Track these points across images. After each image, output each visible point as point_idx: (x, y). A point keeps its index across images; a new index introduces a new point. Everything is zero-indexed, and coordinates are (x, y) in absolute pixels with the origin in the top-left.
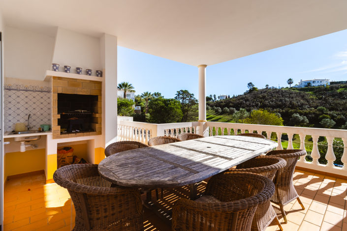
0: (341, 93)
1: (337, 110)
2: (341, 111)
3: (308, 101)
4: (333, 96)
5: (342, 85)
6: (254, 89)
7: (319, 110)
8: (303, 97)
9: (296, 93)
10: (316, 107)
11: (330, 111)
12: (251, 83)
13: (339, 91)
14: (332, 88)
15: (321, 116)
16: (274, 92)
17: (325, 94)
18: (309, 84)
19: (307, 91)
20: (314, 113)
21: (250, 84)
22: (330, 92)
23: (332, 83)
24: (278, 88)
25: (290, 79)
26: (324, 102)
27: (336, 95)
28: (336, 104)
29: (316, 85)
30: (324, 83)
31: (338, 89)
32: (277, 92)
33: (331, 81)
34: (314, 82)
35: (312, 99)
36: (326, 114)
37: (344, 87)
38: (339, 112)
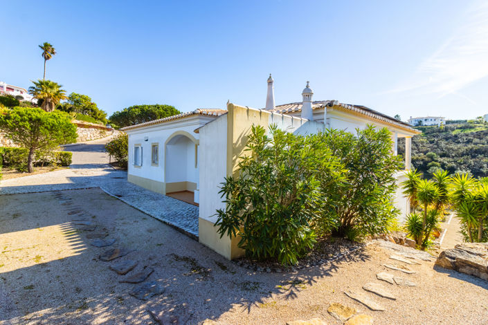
0: (456, 136)
1: (448, 156)
2: (453, 157)
3: (417, 145)
4: (447, 139)
5: (459, 126)
7: (429, 156)
10: (425, 153)
11: (441, 157)
13: (454, 133)
14: (446, 130)
15: (430, 164)
17: (437, 136)
18: (420, 122)
20: (423, 160)
22: (444, 133)
23: (448, 122)
26: (436, 146)
27: (450, 138)
28: (448, 149)
29: (429, 123)
30: (438, 122)
31: (453, 130)
33: (446, 119)
34: (426, 120)
35: (422, 143)
36: (436, 161)
37: (461, 128)
38: (451, 159)
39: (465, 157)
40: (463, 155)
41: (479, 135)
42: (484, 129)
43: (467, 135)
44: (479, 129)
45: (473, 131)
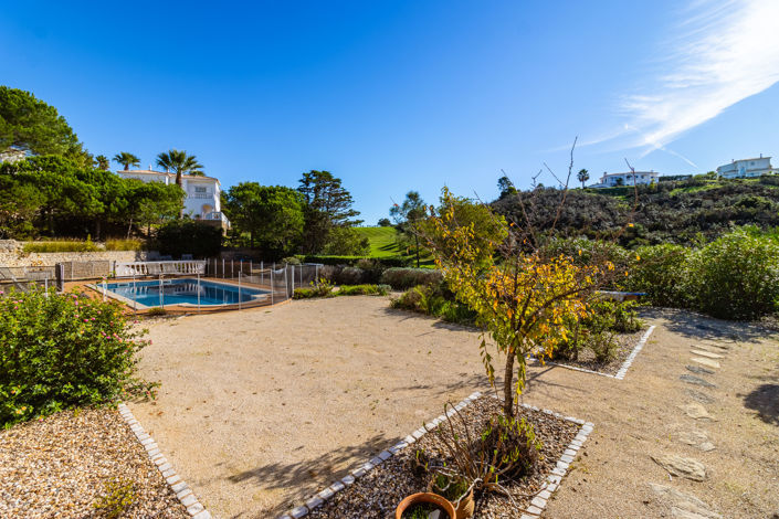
0: (675, 198)
1: (662, 229)
2: (670, 230)
3: (612, 214)
4: (660, 203)
5: (680, 183)
6: (511, 190)
7: (630, 230)
8: (603, 206)
9: (591, 198)
10: (623, 225)
11: (651, 231)
12: (504, 179)
13: (672, 194)
14: (660, 189)
15: (631, 242)
16: (547, 197)
17: (646, 200)
18: (619, 181)
19: (614, 195)
20: (620, 237)
21: (503, 181)
22: (657, 195)
23: (661, 179)
24: (557, 188)
25: (584, 171)
26: (643, 214)
27: (666, 201)
28: (663, 218)
29: (630, 183)
30: (647, 180)
31: (671, 189)
32: (555, 196)
33: (659, 175)
34: (628, 177)
35: (621, 210)
36: (644, 237)
37: (682, 186)
38: (667, 234)
39: (691, 229)
40: (686, 225)
41: (711, 195)
42: (719, 187)
43: (693, 196)
44: (711, 187)
45: (702, 189)
